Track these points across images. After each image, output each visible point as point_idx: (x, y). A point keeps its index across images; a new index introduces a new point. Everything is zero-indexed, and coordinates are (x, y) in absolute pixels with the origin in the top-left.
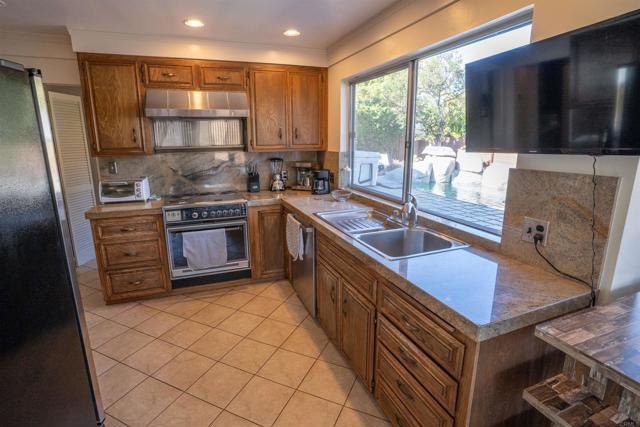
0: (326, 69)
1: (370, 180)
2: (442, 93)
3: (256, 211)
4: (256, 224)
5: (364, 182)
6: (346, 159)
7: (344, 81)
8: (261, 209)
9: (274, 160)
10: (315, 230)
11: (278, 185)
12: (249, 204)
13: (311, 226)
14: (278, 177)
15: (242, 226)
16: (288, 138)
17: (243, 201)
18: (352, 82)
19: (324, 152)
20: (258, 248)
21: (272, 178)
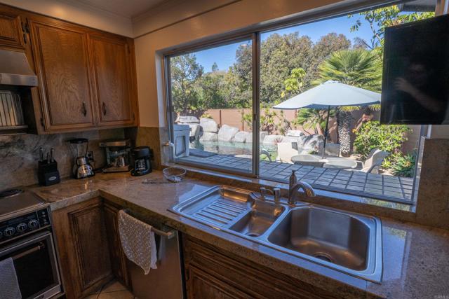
0: (132, 40)
1: (184, 151)
2: (184, 79)
3: (65, 213)
4: (67, 231)
5: (179, 154)
6: (166, 134)
7: (159, 52)
8: (71, 210)
9: (75, 141)
10: (180, 233)
11: (85, 170)
12: (53, 207)
13: (170, 228)
14: (83, 161)
15: (45, 241)
16: (94, 114)
17: (41, 206)
18: (167, 55)
19: (136, 127)
20: (72, 260)
21: (74, 163)
